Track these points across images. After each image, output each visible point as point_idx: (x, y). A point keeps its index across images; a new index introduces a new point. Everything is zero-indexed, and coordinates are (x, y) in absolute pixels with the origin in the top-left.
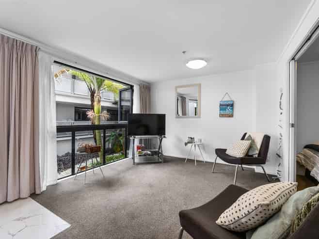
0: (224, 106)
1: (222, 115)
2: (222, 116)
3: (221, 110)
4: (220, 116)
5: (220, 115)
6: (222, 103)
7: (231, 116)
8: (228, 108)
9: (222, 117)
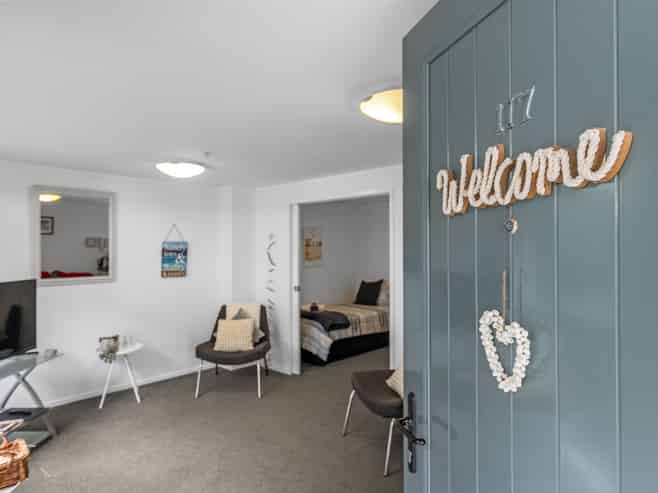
0: (171, 254)
1: (167, 272)
2: (166, 274)
3: (164, 261)
4: (162, 276)
5: (162, 272)
6: (166, 246)
7: (183, 273)
8: (179, 257)
9: (167, 276)
